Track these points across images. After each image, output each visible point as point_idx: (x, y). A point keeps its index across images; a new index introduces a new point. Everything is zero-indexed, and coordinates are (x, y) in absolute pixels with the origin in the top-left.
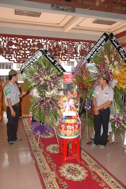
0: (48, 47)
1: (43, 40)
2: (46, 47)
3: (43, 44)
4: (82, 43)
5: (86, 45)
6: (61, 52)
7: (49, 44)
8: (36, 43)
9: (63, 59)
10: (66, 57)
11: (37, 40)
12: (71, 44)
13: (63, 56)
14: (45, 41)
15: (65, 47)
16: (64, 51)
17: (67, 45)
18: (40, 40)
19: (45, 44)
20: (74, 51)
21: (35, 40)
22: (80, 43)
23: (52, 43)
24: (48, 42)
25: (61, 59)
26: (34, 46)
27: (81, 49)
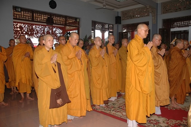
0: (26, 29)
1: (23, 24)
2: (25, 29)
3: (23, 27)
4: (47, 27)
5: (50, 28)
6: (35, 32)
7: (27, 27)
8: (18, 26)
9: (36, 37)
10: (37, 35)
11: (19, 24)
12: (40, 27)
13: (36, 35)
14: (24, 25)
15: (37, 29)
16: (36, 32)
17: (38, 28)
18: (21, 24)
19: (24, 27)
20: (43, 32)
21: (17, 24)
22: (46, 27)
23: (29, 26)
24: (26, 26)
25: (35, 36)
26: (17, 28)
27: (47, 31)
